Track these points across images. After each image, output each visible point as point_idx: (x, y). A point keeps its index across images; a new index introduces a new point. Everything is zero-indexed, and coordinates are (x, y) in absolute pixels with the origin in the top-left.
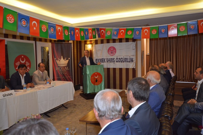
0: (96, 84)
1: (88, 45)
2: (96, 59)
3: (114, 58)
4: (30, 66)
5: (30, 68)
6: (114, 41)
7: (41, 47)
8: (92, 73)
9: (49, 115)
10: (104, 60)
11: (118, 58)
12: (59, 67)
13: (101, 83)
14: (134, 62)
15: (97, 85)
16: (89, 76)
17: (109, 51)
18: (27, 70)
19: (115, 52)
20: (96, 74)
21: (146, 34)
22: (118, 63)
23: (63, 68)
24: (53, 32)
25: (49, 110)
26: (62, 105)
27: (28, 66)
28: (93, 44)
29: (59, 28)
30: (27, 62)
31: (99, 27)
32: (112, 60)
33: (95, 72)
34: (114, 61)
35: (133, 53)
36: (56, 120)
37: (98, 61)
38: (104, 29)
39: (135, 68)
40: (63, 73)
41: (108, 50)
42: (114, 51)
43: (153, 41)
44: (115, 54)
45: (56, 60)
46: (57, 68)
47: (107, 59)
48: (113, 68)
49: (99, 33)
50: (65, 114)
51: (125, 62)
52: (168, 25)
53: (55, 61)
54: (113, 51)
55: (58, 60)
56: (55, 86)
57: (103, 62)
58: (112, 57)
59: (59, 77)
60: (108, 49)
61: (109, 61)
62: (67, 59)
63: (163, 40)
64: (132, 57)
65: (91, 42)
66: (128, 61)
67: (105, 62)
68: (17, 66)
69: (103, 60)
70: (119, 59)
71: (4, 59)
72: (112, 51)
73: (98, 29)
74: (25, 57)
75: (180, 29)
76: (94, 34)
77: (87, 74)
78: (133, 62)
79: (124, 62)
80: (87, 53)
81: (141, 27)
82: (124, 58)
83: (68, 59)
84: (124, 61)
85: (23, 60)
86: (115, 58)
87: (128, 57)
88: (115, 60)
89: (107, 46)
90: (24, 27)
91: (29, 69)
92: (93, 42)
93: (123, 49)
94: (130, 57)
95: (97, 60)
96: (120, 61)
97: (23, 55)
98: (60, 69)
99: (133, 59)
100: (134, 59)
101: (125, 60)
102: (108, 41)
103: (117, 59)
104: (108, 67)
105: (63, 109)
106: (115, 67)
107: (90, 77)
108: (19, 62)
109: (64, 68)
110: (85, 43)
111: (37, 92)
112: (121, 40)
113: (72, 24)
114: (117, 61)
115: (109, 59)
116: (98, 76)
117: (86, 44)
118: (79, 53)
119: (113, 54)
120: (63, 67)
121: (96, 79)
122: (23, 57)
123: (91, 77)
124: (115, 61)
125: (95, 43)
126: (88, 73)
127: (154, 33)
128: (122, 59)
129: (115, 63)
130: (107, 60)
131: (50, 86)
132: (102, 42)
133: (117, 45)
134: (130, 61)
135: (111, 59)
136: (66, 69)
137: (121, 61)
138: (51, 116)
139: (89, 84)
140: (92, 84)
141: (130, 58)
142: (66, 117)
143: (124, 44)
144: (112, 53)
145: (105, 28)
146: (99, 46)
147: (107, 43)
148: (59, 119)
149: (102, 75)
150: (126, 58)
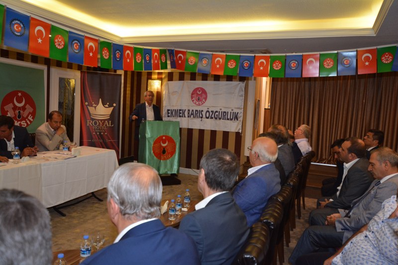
0: (162, 157)
1: (155, 81)
2: (169, 109)
3: (202, 111)
4: (33, 114)
5: (33, 118)
6: (205, 77)
7: (60, 78)
8: (156, 137)
9: (64, 211)
10: (184, 113)
11: (210, 110)
12: (93, 119)
13: (173, 156)
14: (240, 121)
15: (164, 159)
16: (149, 141)
17: (193, 96)
18: (28, 121)
19: (206, 99)
20: (164, 138)
21: (262, 68)
22: (209, 120)
23: (101, 122)
24: (77, 51)
25: (63, 202)
26: (92, 193)
27: (30, 113)
28: (163, 80)
29: (91, 44)
30: (28, 105)
31: (175, 47)
32: (197, 114)
33: (162, 135)
34: (201, 116)
35: (240, 103)
36: (75, 222)
37: (172, 113)
38: (184, 53)
39: (240, 131)
40: (100, 133)
41: (192, 94)
42: (204, 96)
43: (279, 83)
44: (204, 102)
45: (88, 105)
46: (90, 122)
47: (189, 110)
48: (200, 130)
49: (173, 59)
50: (96, 211)
51: (223, 119)
52: (304, 54)
53: (85, 107)
54: (201, 96)
55: (92, 106)
56: (78, 157)
57: (180, 116)
58: (199, 108)
59: (92, 139)
60: (191, 92)
61: (192, 114)
62: (110, 106)
63: (297, 81)
64: (236, 111)
65: (160, 76)
66: (229, 117)
67: (185, 117)
68: (8, 111)
69: (181, 112)
70: (211, 113)
73: (172, 51)
74: (25, 95)
75: (325, 63)
76: (164, 61)
77: (147, 137)
78: (237, 120)
79: (221, 120)
80: (151, 97)
81: (253, 55)
82: (221, 111)
83: (113, 106)
84: (220, 117)
85: (20, 101)
86: (205, 110)
87: (230, 111)
88: (204, 113)
89: (190, 85)
90: (17, 35)
91: (32, 120)
92: (163, 76)
93: (221, 94)
95: (170, 112)
96: (213, 116)
97: (20, 92)
98: (95, 123)
99: (239, 115)
100: (241, 115)
101: (224, 116)
102: (193, 77)
103: (208, 113)
104: (190, 128)
105: (93, 203)
106: (202, 128)
107: (152, 143)
109: (103, 124)
110: (149, 76)
111: (40, 165)
112: (217, 78)
113: (122, 38)
114: (208, 116)
115: (193, 110)
116: (167, 143)
117: (151, 79)
118: (135, 95)
119: (200, 103)
120: (101, 120)
121: (164, 148)
123: (154, 144)
124: (204, 116)
126: (148, 135)
127: (277, 67)
128: (217, 113)
129: (204, 119)
130: (189, 113)
131: (69, 156)
132: (182, 77)
133: (209, 86)
134: (232, 118)
135: (196, 111)
136: (106, 125)
137: (216, 117)
138: (67, 214)
139: (148, 157)
140: (155, 158)
141: (232, 112)
142: (97, 218)
143: (223, 83)
144: (199, 100)
145: (185, 50)
146: (176, 84)
147: (191, 80)
148: (82, 220)
149: (175, 141)
150: (225, 112)
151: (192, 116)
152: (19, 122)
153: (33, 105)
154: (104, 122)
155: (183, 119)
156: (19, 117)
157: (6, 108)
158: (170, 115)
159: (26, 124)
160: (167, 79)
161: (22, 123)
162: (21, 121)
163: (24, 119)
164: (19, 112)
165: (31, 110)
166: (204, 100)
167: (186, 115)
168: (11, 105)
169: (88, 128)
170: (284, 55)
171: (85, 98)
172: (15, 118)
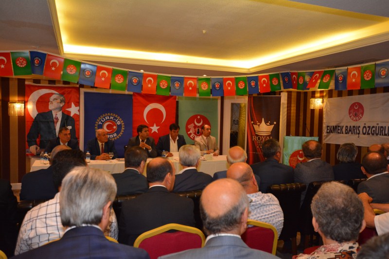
1: (317, 99)
2: (328, 125)
3: (359, 127)
6: (361, 92)
7: (232, 103)
10: (342, 129)
11: (367, 126)
12: (257, 135)
17: (351, 111)
19: (362, 114)
20: (301, 152)
21: (354, 80)
22: (366, 136)
23: (264, 137)
24: (178, 88)
28: (324, 98)
29: (190, 81)
32: (354, 130)
33: (298, 149)
34: (358, 132)
37: (330, 129)
38: (297, 74)
42: (360, 110)
44: (361, 118)
45: (254, 124)
47: (347, 126)
51: (380, 135)
53: (251, 125)
54: (358, 111)
55: (256, 124)
57: (338, 133)
58: (356, 124)
59: (256, 151)
60: (349, 108)
61: (350, 130)
62: (271, 124)
65: (322, 95)
66: (386, 133)
67: (343, 133)
68: (190, 129)
69: (340, 128)
70: (368, 129)
74: (203, 118)
79: (379, 135)
81: (346, 68)
82: (378, 126)
84: (377, 132)
85: (199, 122)
86: (362, 125)
87: (387, 125)
88: (361, 129)
89: (347, 101)
92: (324, 94)
93: (377, 108)
96: (370, 132)
97: (199, 115)
98: (259, 139)
101: (381, 131)
102: (350, 93)
103: (365, 129)
106: (359, 145)
107: (289, 156)
110: (313, 95)
112: (373, 91)
114: (364, 132)
115: (350, 127)
117: (314, 97)
119: (357, 118)
120: (264, 136)
122: (199, 117)
123: (290, 158)
124: (361, 132)
125: (327, 96)
128: (373, 129)
129: (361, 135)
130: (346, 130)
132: (340, 94)
133: (365, 100)
135: (354, 127)
137: (373, 132)
143: (380, 96)
144: (356, 115)
146: (335, 99)
147: (348, 95)
150: (382, 127)
151: (350, 132)
152: (198, 136)
154: (266, 138)
155: (341, 135)
156: (198, 132)
157: (189, 127)
158: (328, 131)
164: (198, 130)
166: (361, 116)
167: (344, 131)
168: (193, 125)
169: (253, 142)
170: (374, 63)
171: (251, 118)
172: (195, 133)
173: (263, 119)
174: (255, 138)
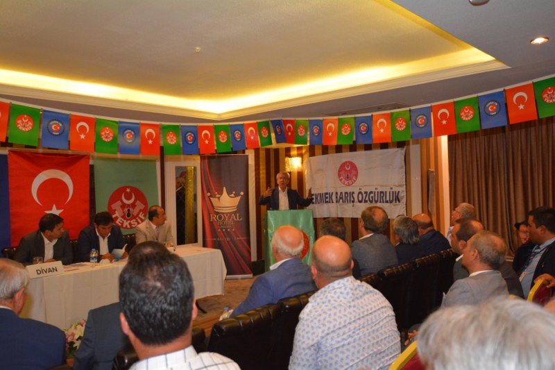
1: (294, 159)
3: (353, 193)
4: (145, 211)
5: (145, 216)
6: (353, 148)
7: (176, 167)
10: (331, 197)
11: (363, 191)
12: (217, 213)
14: (403, 203)
17: (341, 173)
18: (139, 220)
19: (356, 176)
22: (363, 204)
23: (227, 215)
24: (131, 141)
27: (141, 211)
28: (304, 157)
29: (150, 130)
30: (138, 201)
32: (347, 198)
34: (352, 199)
37: (316, 198)
38: (293, 122)
40: (226, 229)
41: (339, 171)
42: (354, 172)
43: (459, 142)
44: (355, 181)
45: (211, 196)
46: (213, 216)
47: (337, 193)
48: (352, 218)
51: (380, 202)
52: (433, 104)
53: (207, 199)
54: (351, 173)
55: (215, 197)
57: (327, 202)
58: (349, 189)
59: (217, 237)
60: (338, 169)
61: (341, 198)
62: (236, 195)
64: (396, 189)
65: (300, 152)
67: (332, 202)
68: (115, 210)
69: (328, 196)
70: (364, 195)
71: (87, 196)
72: (348, 171)
73: (279, 120)
74: (134, 190)
75: (463, 114)
76: (265, 136)
77: (269, 232)
78: (399, 201)
81: (370, 114)
82: (376, 191)
83: (240, 195)
84: (376, 199)
85: (128, 198)
86: (357, 191)
87: (388, 190)
88: (355, 196)
89: (335, 160)
90: (56, 135)
91: (143, 218)
92: (304, 151)
93: (375, 168)
94: (391, 188)
96: (367, 199)
97: (128, 187)
98: (220, 218)
99: (401, 195)
100: (403, 194)
101: (381, 197)
102: (339, 149)
103: (360, 196)
106: (355, 216)
108: (119, 202)
109: (229, 218)
110: (288, 153)
113: (219, 115)
114: (360, 199)
117: (290, 156)
119: (350, 182)
120: (227, 213)
122: (128, 190)
124: (356, 200)
125: (308, 153)
126: (272, 229)
128: (372, 195)
129: (357, 204)
130: (337, 197)
132: (325, 150)
133: (359, 158)
134: (391, 199)
135: (346, 193)
136: (233, 219)
137: (371, 199)
141: (391, 191)
143: (377, 153)
144: (348, 178)
145: (294, 119)
146: (319, 159)
147: (336, 152)
149: (308, 235)
150: (382, 192)
151: (341, 201)
152: (129, 222)
153: (144, 201)
154: (231, 215)
155: (331, 205)
156: (129, 215)
157: (114, 206)
159: (136, 223)
160: (307, 155)
161: (132, 223)
162: (130, 220)
163: (134, 217)
164: (129, 210)
165: (142, 207)
166: (354, 178)
167: (334, 200)
168: (119, 203)
169: (211, 223)
170: (408, 109)
171: (206, 187)
172: (123, 217)
173: (225, 189)
174: (214, 218)
